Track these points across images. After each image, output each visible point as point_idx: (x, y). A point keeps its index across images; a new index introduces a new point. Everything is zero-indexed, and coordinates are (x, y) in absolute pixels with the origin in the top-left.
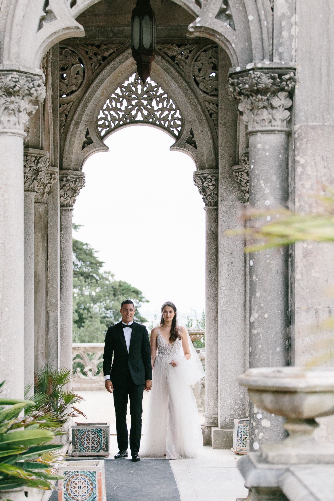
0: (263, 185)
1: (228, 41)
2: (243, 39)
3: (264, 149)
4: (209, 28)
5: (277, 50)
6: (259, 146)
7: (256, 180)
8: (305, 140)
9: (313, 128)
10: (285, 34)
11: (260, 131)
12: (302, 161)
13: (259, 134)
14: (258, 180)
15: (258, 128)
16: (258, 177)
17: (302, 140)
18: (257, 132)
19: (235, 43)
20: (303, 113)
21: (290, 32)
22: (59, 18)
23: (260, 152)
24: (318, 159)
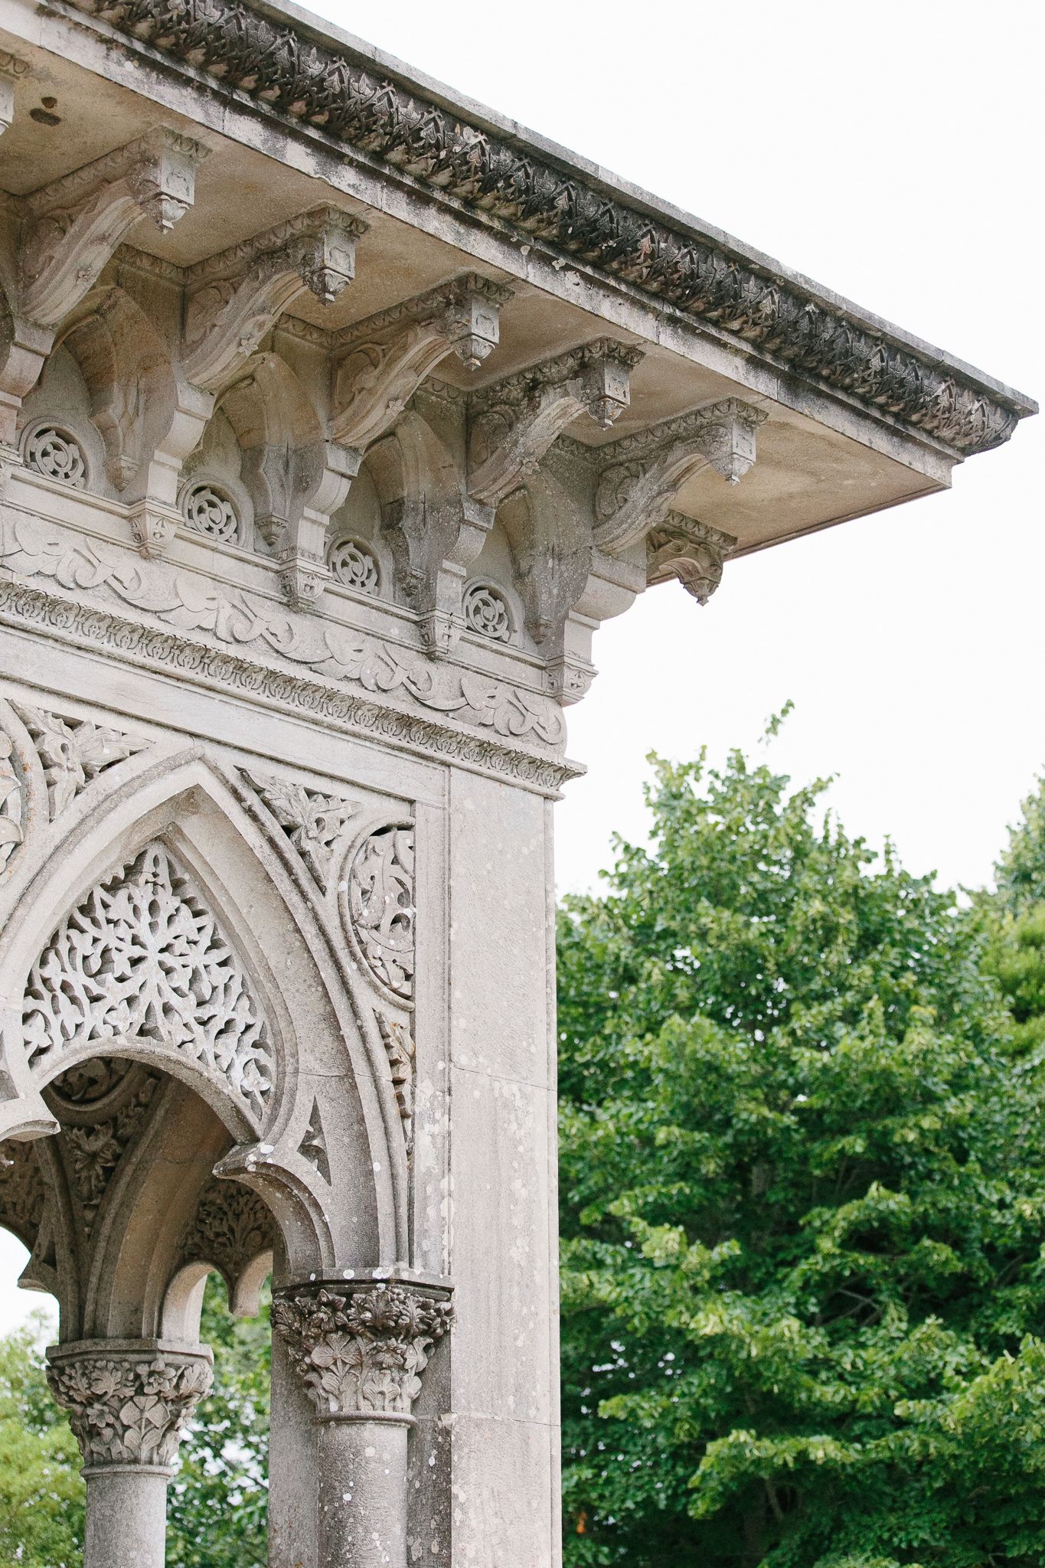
0: (378, 1543)
1: (316, 1205)
2: (346, 1208)
3: (380, 1461)
4: (285, 1171)
5: (420, 1245)
6: (370, 1452)
7: (360, 1530)
8: (466, 1450)
9: (478, 1424)
10: (431, 1211)
11: (374, 1419)
12: (462, 1498)
13: (370, 1426)
14: (367, 1530)
15: (366, 1410)
16: (365, 1523)
17: (461, 1448)
18: (367, 1419)
19: (331, 1213)
20: (462, 1391)
21: (439, 1210)
22: (22, 1095)
23: (372, 1465)
24: (486, 1493)
